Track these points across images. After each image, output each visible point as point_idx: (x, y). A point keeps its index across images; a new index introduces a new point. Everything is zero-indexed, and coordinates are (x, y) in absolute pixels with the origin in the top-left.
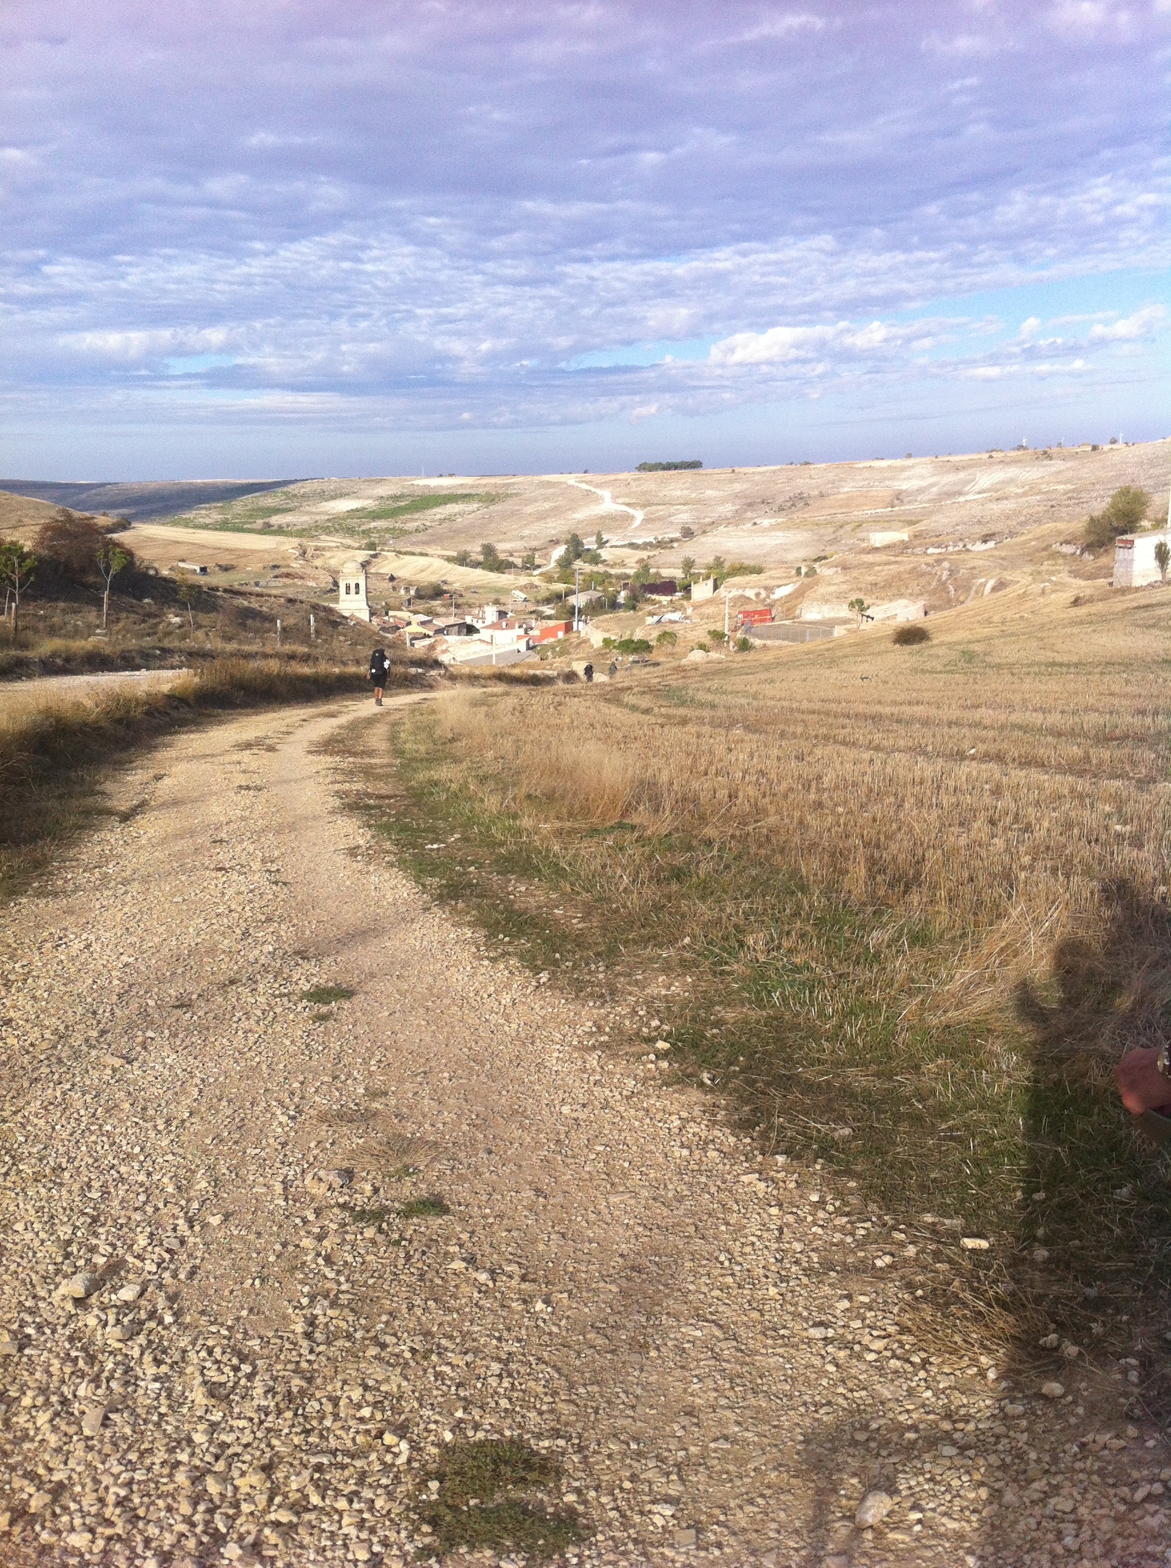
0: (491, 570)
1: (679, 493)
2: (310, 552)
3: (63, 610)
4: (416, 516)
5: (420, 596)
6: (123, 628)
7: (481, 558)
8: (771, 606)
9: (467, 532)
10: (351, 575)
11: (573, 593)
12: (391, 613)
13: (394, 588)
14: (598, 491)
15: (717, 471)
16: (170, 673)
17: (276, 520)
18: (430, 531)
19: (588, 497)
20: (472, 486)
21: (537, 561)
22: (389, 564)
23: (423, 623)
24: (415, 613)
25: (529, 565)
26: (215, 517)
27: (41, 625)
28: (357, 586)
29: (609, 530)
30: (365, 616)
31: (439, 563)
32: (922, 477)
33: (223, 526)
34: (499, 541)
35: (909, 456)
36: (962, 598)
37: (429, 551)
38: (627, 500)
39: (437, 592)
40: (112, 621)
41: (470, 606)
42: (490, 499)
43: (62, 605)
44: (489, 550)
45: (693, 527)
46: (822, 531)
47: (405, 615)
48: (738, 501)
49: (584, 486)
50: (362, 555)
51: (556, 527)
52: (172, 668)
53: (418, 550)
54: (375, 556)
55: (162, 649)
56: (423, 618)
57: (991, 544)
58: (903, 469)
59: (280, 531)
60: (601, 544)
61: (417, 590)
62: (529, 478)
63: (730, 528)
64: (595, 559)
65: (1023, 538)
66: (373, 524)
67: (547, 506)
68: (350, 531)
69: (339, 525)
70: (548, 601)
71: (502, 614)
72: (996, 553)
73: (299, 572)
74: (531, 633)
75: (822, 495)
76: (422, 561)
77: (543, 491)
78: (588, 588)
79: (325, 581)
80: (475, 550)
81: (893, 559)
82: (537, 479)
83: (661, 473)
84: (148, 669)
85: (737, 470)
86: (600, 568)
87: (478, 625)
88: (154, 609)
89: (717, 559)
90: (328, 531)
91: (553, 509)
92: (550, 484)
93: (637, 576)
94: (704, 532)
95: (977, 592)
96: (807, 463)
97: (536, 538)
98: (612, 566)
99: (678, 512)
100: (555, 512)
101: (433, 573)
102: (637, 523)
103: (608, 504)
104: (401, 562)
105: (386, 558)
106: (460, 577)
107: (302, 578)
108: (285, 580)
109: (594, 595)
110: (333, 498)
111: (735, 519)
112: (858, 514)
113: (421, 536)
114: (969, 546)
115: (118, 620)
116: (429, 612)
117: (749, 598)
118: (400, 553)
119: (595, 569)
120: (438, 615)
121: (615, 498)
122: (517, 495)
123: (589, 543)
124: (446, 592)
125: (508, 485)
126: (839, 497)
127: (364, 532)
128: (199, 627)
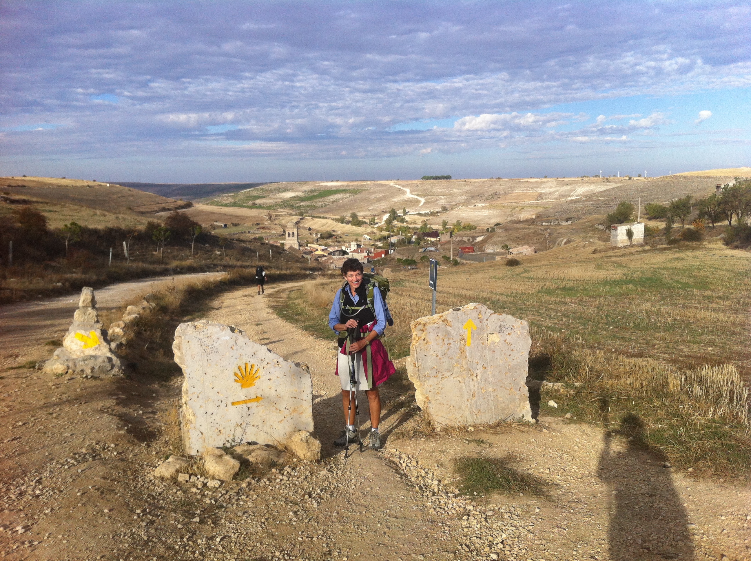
0: (355, 225)
1: (440, 190)
2: (273, 217)
3: (177, 250)
4: (321, 200)
5: (322, 237)
6: (200, 256)
7: (351, 219)
8: (474, 245)
9: (344, 207)
10: (291, 229)
11: (392, 236)
12: (309, 245)
13: (310, 234)
14: (404, 189)
15: (459, 180)
16: (217, 274)
17: (258, 202)
18: (328, 207)
19: (400, 192)
20: (347, 186)
21: (376, 221)
22: (309, 223)
23: (323, 250)
24: (320, 245)
25: (373, 223)
26: (231, 200)
27: (170, 256)
28: (293, 233)
29: (409, 207)
30: (297, 247)
31: (330, 222)
32: (551, 187)
33: (234, 205)
34: (359, 212)
35: (546, 177)
36: (551, 247)
37: (328, 216)
38: (417, 193)
39: (330, 235)
40: (195, 253)
41: (345, 242)
42: (355, 192)
43: (176, 247)
44: (354, 216)
45: (447, 206)
46: (506, 210)
47: (315, 246)
48: (467, 195)
49: (398, 186)
50: (296, 219)
51: (384, 205)
52: (218, 271)
53: (322, 215)
54: (302, 219)
55: (215, 265)
56: (323, 247)
57: (570, 223)
58: (542, 183)
59: (260, 207)
60: (405, 213)
61: (321, 235)
62: (373, 182)
63: (464, 207)
64: (403, 220)
65: (583, 221)
66: (302, 204)
67: (380, 195)
68: (292, 207)
69: (287, 204)
70: (379, 240)
71: (358, 246)
72: (570, 227)
73: (269, 226)
74: (370, 255)
75: (505, 193)
76: (323, 221)
77: (379, 188)
78: (398, 234)
79: (280, 230)
80: (348, 216)
81: (527, 226)
82: (376, 183)
83: (432, 181)
84: (209, 272)
85: (467, 180)
86: (405, 225)
87: (348, 251)
88: (210, 249)
89: (458, 221)
90: (281, 206)
91: (383, 197)
92: (382, 185)
93: (421, 228)
94: (452, 209)
95: (558, 244)
96: (499, 178)
97: (376, 210)
98: (410, 224)
99: (441, 199)
100: (385, 198)
101: (328, 226)
102: (422, 204)
103: (409, 195)
104: (314, 222)
105: (307, 220)
106: (341, 228)
107: (269, 229)
108: (262, 230)
109: (401, 237)
110: (284, 191)
111: (467, 203)
112: (522, 203)
113: (324, 209)
114: (560, 223)
115: (197, 253)
116: (326, 245)
117: (465, 241)
118: (314, 217)
119: (403, 225)
120: (330, 246)
121: (411, 192)
122: (367, 190)
123: (400, 213)
124: (334, 235)
125: (363, 186)
126: (513, 194)
127: (298, 207)
128: (227, 255)
